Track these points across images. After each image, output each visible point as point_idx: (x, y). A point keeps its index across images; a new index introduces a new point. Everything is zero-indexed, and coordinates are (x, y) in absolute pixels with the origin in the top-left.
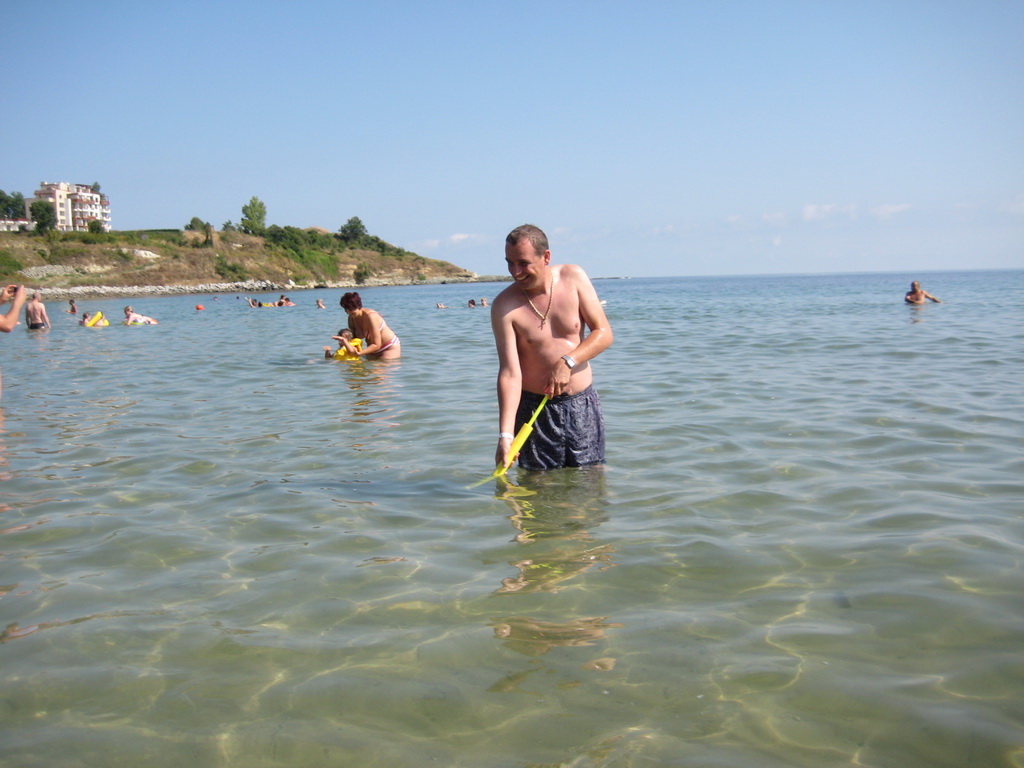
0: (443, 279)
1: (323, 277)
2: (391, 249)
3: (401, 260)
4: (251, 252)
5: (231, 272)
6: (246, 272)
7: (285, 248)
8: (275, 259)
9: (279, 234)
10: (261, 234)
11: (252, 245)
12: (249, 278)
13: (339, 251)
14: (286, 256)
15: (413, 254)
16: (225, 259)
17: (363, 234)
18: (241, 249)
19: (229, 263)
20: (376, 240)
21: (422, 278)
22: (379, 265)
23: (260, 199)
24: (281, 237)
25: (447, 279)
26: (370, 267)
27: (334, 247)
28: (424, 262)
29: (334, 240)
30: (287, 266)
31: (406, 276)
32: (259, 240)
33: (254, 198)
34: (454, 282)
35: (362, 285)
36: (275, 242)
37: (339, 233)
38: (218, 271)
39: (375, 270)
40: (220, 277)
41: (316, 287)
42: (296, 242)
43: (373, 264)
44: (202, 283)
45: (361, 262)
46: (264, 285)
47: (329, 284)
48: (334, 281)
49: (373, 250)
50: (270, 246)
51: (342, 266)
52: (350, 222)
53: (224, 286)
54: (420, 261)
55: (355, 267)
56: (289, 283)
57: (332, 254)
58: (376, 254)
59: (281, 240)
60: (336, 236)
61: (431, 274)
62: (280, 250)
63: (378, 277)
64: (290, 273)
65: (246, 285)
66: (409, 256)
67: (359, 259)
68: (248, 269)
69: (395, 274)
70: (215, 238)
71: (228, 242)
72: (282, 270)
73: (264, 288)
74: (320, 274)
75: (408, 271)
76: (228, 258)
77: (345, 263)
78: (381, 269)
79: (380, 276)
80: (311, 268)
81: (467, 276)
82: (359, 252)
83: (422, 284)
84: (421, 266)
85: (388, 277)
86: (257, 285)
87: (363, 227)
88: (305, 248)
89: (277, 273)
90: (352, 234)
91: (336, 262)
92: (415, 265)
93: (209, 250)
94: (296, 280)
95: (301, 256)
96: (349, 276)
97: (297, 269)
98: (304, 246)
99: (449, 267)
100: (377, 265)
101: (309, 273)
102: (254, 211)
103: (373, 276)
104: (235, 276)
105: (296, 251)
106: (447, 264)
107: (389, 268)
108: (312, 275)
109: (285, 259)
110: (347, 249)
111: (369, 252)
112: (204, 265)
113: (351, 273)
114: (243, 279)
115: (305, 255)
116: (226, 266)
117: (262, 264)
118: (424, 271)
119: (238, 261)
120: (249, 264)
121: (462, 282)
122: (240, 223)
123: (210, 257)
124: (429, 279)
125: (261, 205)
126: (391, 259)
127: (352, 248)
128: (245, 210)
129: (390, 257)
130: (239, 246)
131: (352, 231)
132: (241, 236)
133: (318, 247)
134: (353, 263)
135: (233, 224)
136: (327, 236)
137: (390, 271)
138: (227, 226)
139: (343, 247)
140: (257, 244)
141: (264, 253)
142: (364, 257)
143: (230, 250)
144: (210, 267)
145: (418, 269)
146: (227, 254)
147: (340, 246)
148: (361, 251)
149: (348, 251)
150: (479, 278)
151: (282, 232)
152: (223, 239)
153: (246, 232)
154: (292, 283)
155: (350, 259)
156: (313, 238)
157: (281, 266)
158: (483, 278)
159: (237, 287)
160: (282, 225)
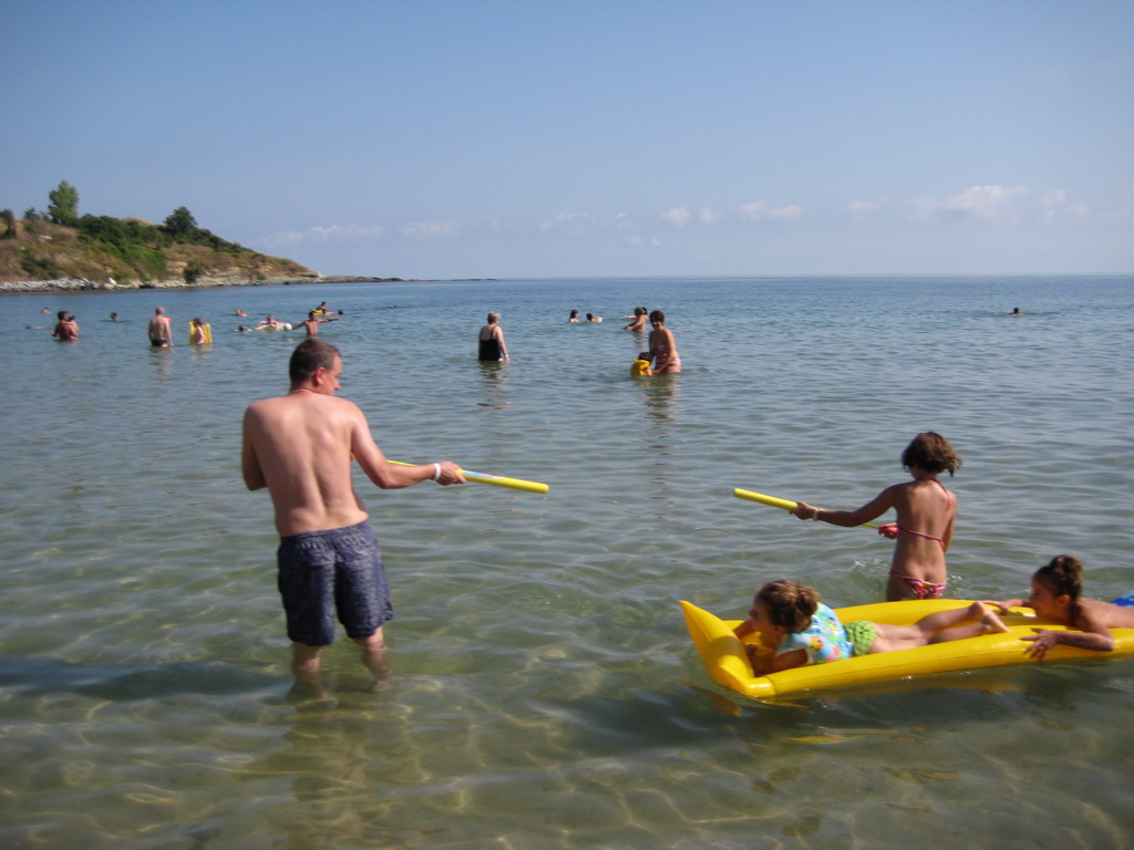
0: (287, 279)
1: (148, 275)
2: (225, 244)
3: (237, 257)
4: (63, 245)
5: (41, 269)
6: (59, 269)
7: (103, 241)
8: (92, 254)
9: (96, 225)
10: (73, 223)
11: (64, 237)
12: (62, 276)
13: (166, 246)
14: (105, 250)
15: (250, 251)
16: (32, 253)
17: (192, 227)
18: (51, 242)
19: (38, 258)
20: (206, 234)
21: (261, 277)
22: (213, 262)
23: (71, 184)
24: (99, 230)
25: (289, 279)
26: (202, 264)
27: (160, 241)
28: (264, 259)
29: (159, 233)
30: (106, 262)
31: (243, 275)
32: (71, 232)
33: (63, 183)
34: (299, 283)
35: (193, 285)
36: (91, 234)
37: (165, 225)
38: (25, 267)
39: (207, 268)
40: (26, 273)
41: (141, 287)
42: (116, 235)
43: (205, 262)
44: (6, 280)
45: (192, 259)
46: (82, 283)
47: (155, 282)
48: (161, 279)
49: (204, 245)
50: (85, 239)
51: (169, 263)
52: (177, 212)
53: (35, 284)
54: (258, 259)
55: (185, 264)
56: (109, 282)
57: (158, 249)
58: (209, 250)
59: (98, 232)
60: (160, 228)
61: (272, 273)
62: (98, 243)
63: (210, 276)
64: (110, 271)
65: (62, 282)
66: (246, 253)
67: (189, 255)
68: (61, 265)
69: (230, 273)
70: (19, 228)
71: (35, 233)
72: (99, 267)
73: (83, 288)
74: (144, 271)
75: (246, 270)
76: (36, 252)
77: (173, 260)
78: (215, 267)
79: (213, 275)
80: (134, 266)
81: (313, 276)
82: (188, 247)
83: (261, 285)
84: (260, 263)
85: (223, 276)
86: (74, 283)
87: (192, 219)
88: (126, 242)
89: (95, 270)
90: (180, 226)
91: (163, 258)
92: (253, 263)
93: (13, 242)
94: (117, 278)
95: (123, 251)
96: (178, 274)
97: (118, 266)
98: (124, 240)
99: (292, 266)
100: (210, 262)
101: (131, 270)
102: (63, 199)
103: (205, 274)
104: (46, 273)
105: (117, 244)
106: (291, 262)
107: (224, 266)
108: (135, 273)
109: (104, 254)
110: (175, 243)
111: (200, 248)
112: (7, 259)
113: (181, 270)
114: (55, 277)
115: (128, 250)
116: (33, 261)
117: (77, 259)
118: (263, 270)
119: (47, 256)
120: (62, 259)
121: (307, 282)
122: (46, 210)
123: (15, 251)
124: (270, 279)
125: (72, 191)
126: (226, 255)
127: (180, 243)
128: (53, 196)
129: (225, 253)
130: (48, 237)
131: (179, 223)
132: (49, 227)
133: (142, 240)
134: (182, 260)
135: (37, 212)
136: (150, 228)
137: (225, 269)
138: (30, 215)
139: (170, 242)
140: (70, 236)
141: (78, 247)
142: (196, 253)
143: (38, 242)
144: (15, 262)
145: (257, 267)
146: (34, 246)
147: (166, 240)
148: (192, 247)
149: (175, 246)
150: (326, 279)
151: (100, 222)
152: (28, 229)
153: (55, 221)
154: (113, 281)
155: (178, 255)
156: (134, 230)
157: (98, 262)
158: (330, 278)
159: (51, 286)
160: (97, 214)
